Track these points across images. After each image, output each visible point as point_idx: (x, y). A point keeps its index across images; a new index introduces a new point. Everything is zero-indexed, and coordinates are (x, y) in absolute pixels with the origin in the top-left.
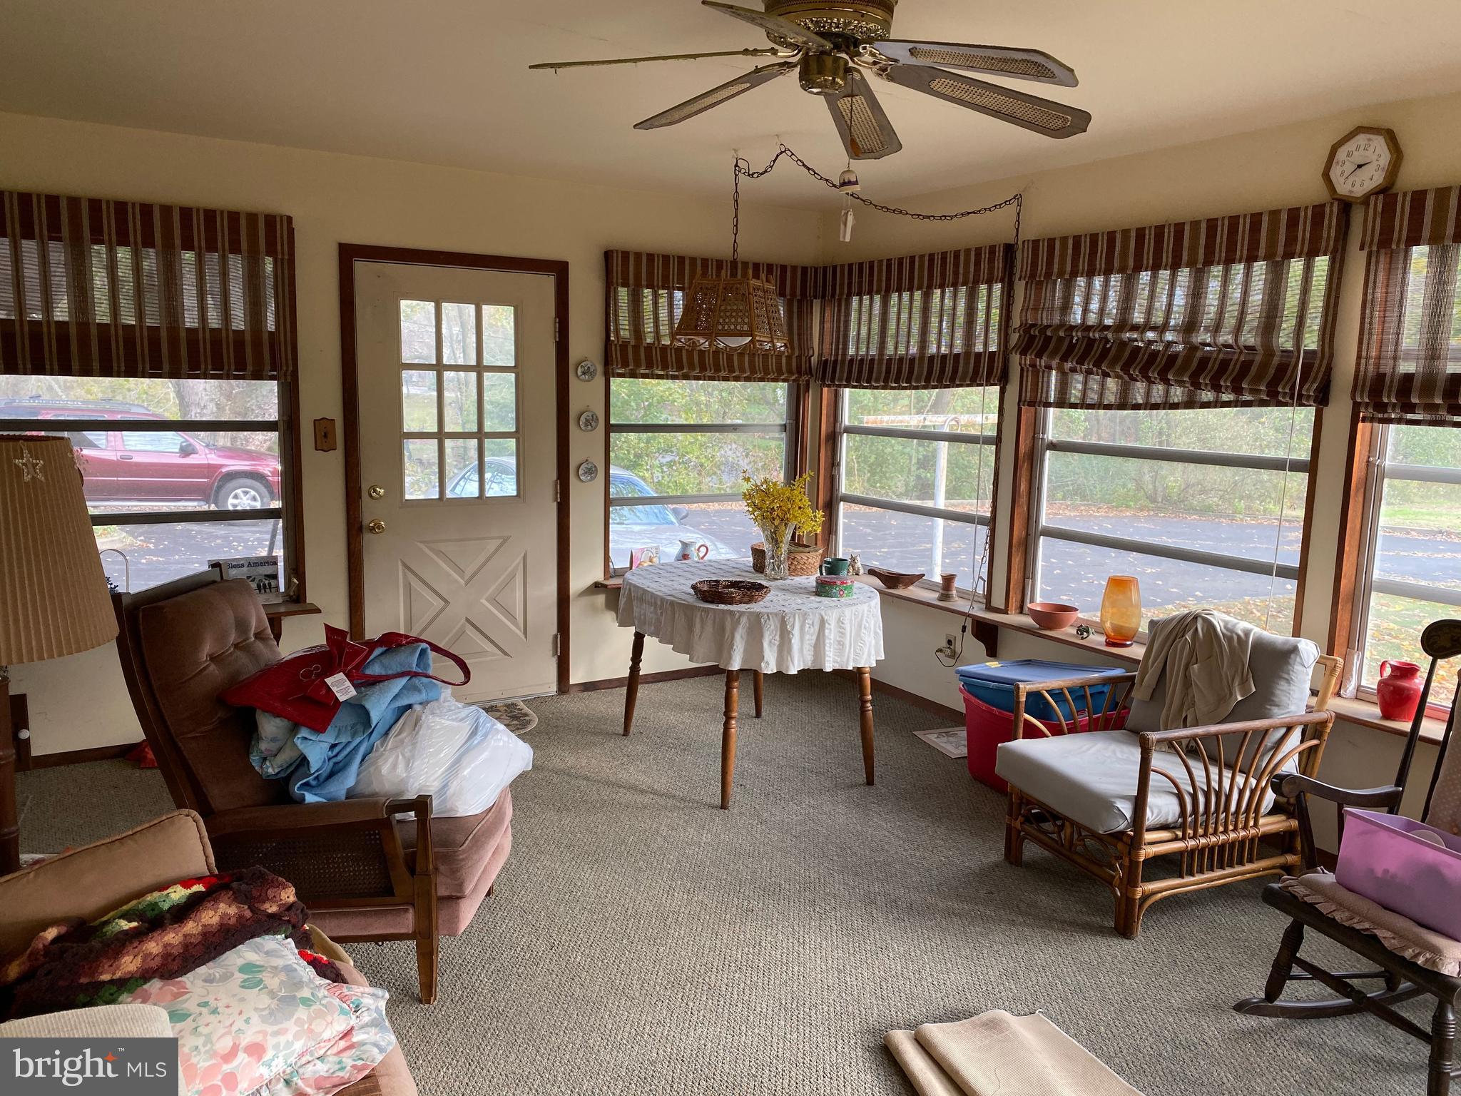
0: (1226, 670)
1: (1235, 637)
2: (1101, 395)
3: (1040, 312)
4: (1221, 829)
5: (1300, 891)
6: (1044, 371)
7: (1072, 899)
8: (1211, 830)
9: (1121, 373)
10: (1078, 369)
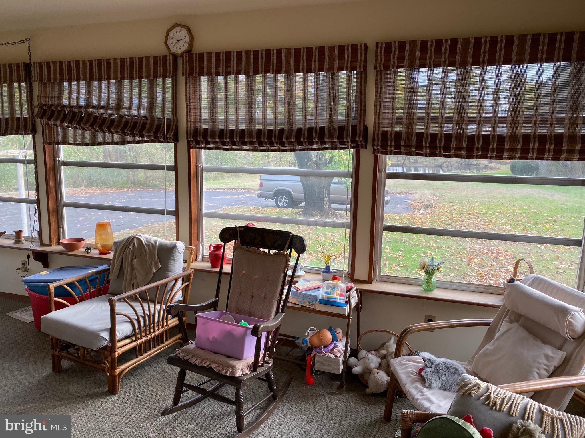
0: (148, 260)
1: (151, 244)
2: (83, 138)
3: (47, 98)
4: (152, 330)
5: (182, 355)
6: (54, 127)
7: (88, 382)
8: (148, 333)
9: (90, 128)
10: (70, 126)
